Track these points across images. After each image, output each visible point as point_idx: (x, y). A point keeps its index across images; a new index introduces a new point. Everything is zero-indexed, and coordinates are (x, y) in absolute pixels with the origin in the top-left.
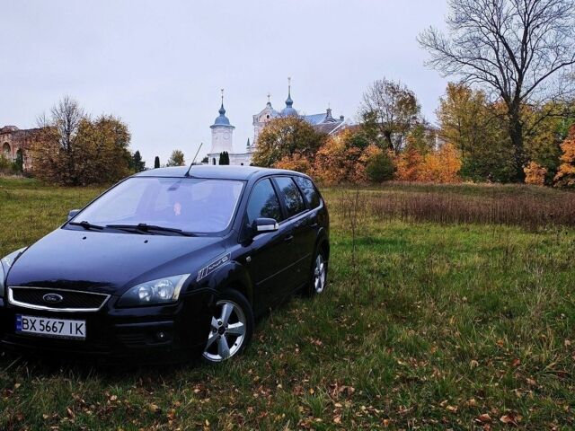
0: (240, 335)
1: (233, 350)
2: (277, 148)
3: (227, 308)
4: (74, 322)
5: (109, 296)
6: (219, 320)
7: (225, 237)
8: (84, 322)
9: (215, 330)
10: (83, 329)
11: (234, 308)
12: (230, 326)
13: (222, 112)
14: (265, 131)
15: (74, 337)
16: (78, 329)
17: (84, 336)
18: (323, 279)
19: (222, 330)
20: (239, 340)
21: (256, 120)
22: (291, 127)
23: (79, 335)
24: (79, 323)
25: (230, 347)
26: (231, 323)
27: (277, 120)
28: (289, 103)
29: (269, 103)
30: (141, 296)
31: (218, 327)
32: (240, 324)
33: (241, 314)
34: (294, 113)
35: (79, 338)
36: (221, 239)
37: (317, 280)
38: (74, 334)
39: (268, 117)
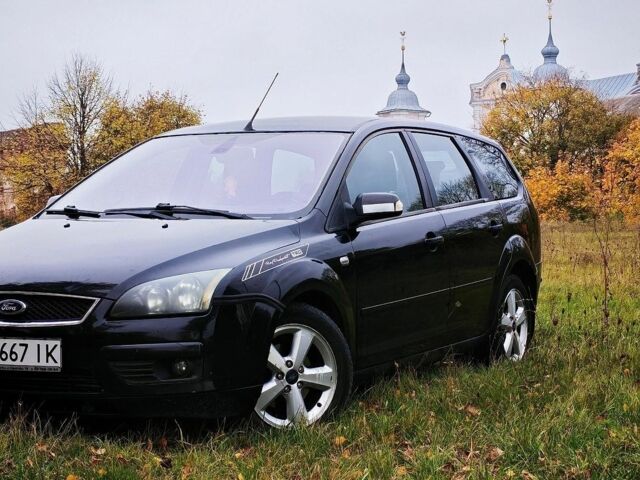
0: (327, 388)
1: (316, 413)
2: (522, 152)
3: (303, 339)
4: (43, 343)
5: (97, 300)
6: (287, 359)
7: (300, 221)
8: (58, 343)
9: (279, 374)
10: (57, 354)
11: (314, 339)
12: (308, 371)
13: (403, 81)
14: (495, 115)
15: (43, 368)
16: (49, 354)
17: (59, 364)
18: (522, 339)
19: (292, 376)
20: (326, 398)
21: (476, 93)
22: (553, 106)
23: (51, 363)
24: (51, 343)
25: (309, 407)
26: (309, 367)
27: (521, 92)
28: (550, 55)
29: (505, 57)
30: (151, 304)
31: (286, 370)
32: (327, 369)
33: (327, 351)
34: (562, 75)
35: (50, 368)
36: (293, 222)
37: (509, 337)
38: (43, 363)
39: (503, 86)
